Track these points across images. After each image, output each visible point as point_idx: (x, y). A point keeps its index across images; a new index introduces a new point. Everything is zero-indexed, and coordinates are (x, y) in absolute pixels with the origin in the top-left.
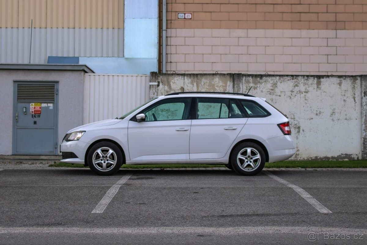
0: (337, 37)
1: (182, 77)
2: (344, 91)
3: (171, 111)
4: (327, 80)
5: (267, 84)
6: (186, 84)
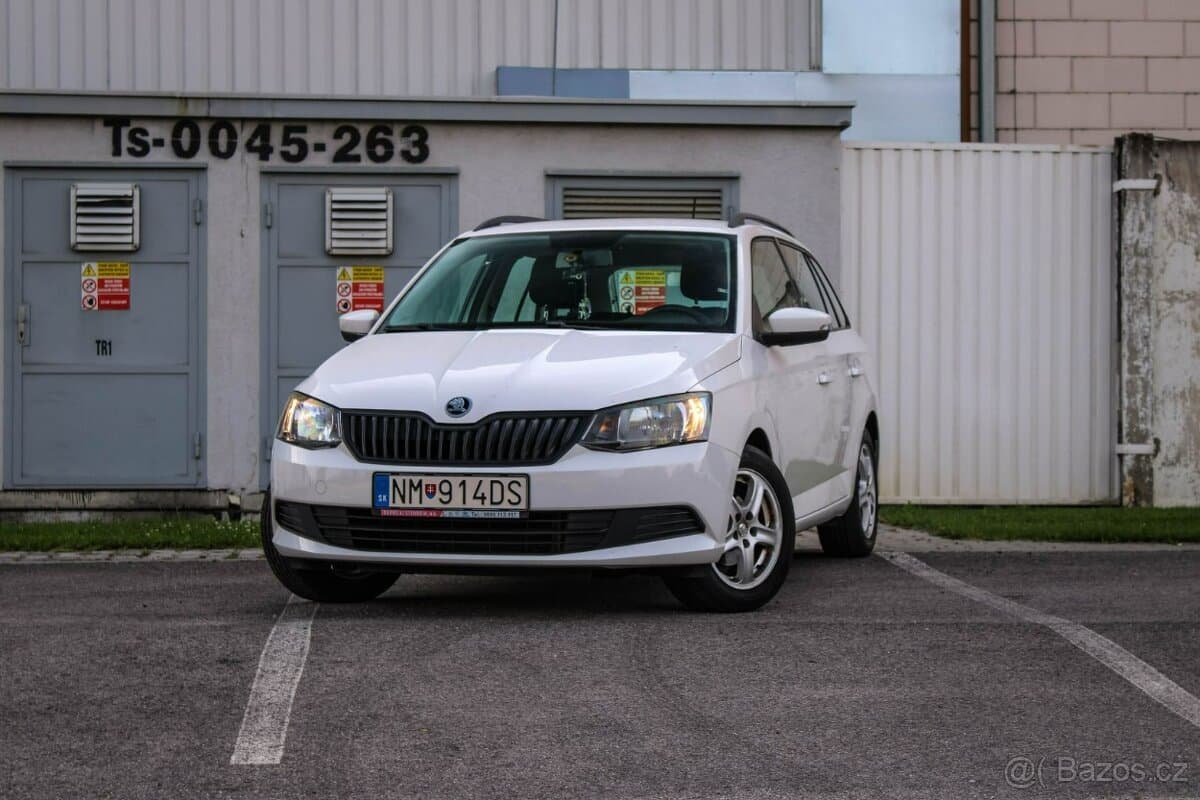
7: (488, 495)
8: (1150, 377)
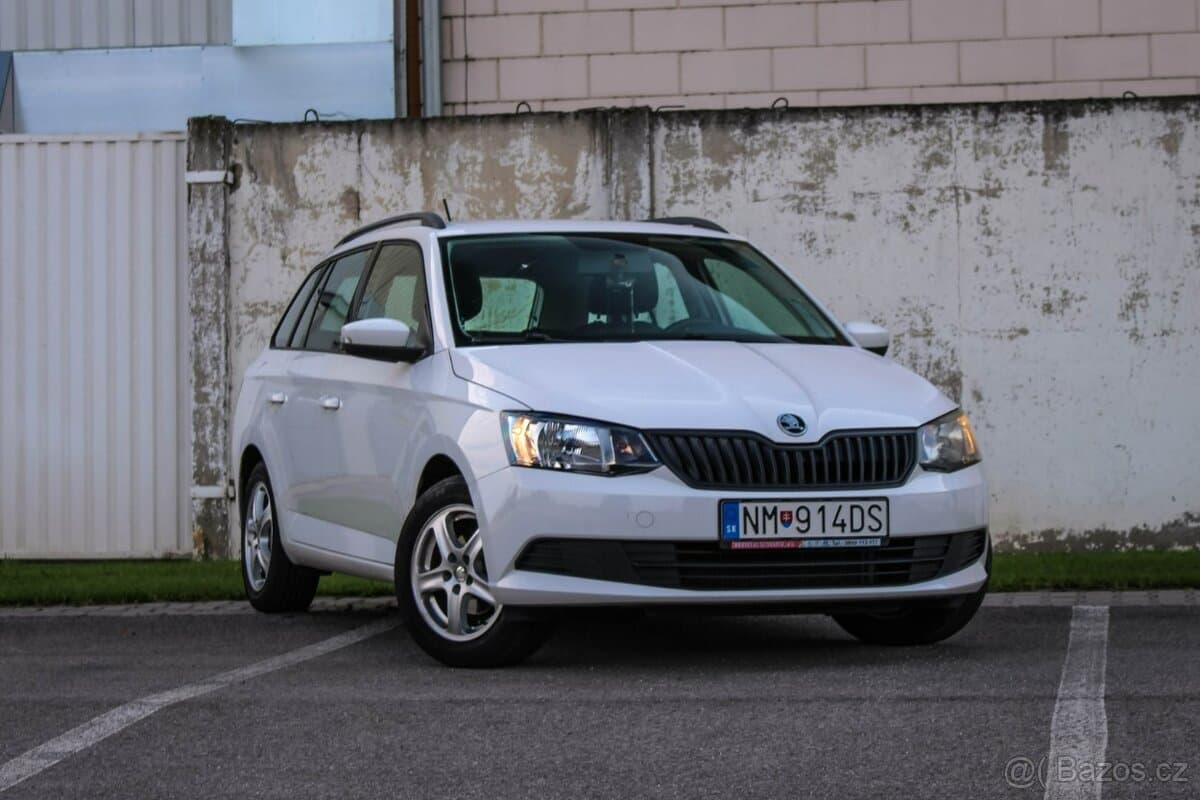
2: (1194, 182)
4: (1102, 126)
5: (779, 157)
6: (369, 172)
7: (847, 522)
8: (221, 405)
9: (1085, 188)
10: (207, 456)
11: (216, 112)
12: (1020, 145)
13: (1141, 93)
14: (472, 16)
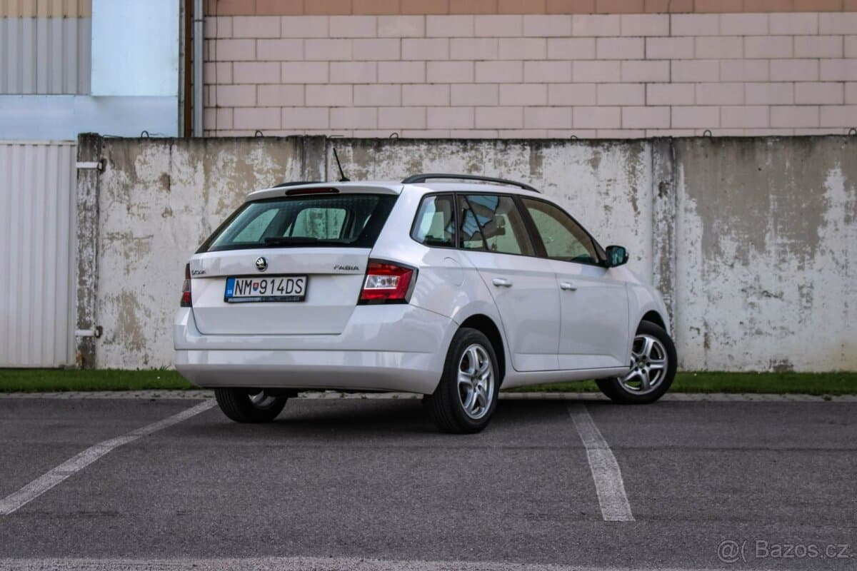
0: (673, 34)
1: (165, 148)
2: (606, 183)
3: (135, 238)
4: (560, 153)
5: (393, 164)
6: (175, 165)
8: (93, 287)
9: (551, 185)
10: (85, 313)
11: (93, 130)
12: (519, 162)
13: (580, 137)
14: (220, 84)
